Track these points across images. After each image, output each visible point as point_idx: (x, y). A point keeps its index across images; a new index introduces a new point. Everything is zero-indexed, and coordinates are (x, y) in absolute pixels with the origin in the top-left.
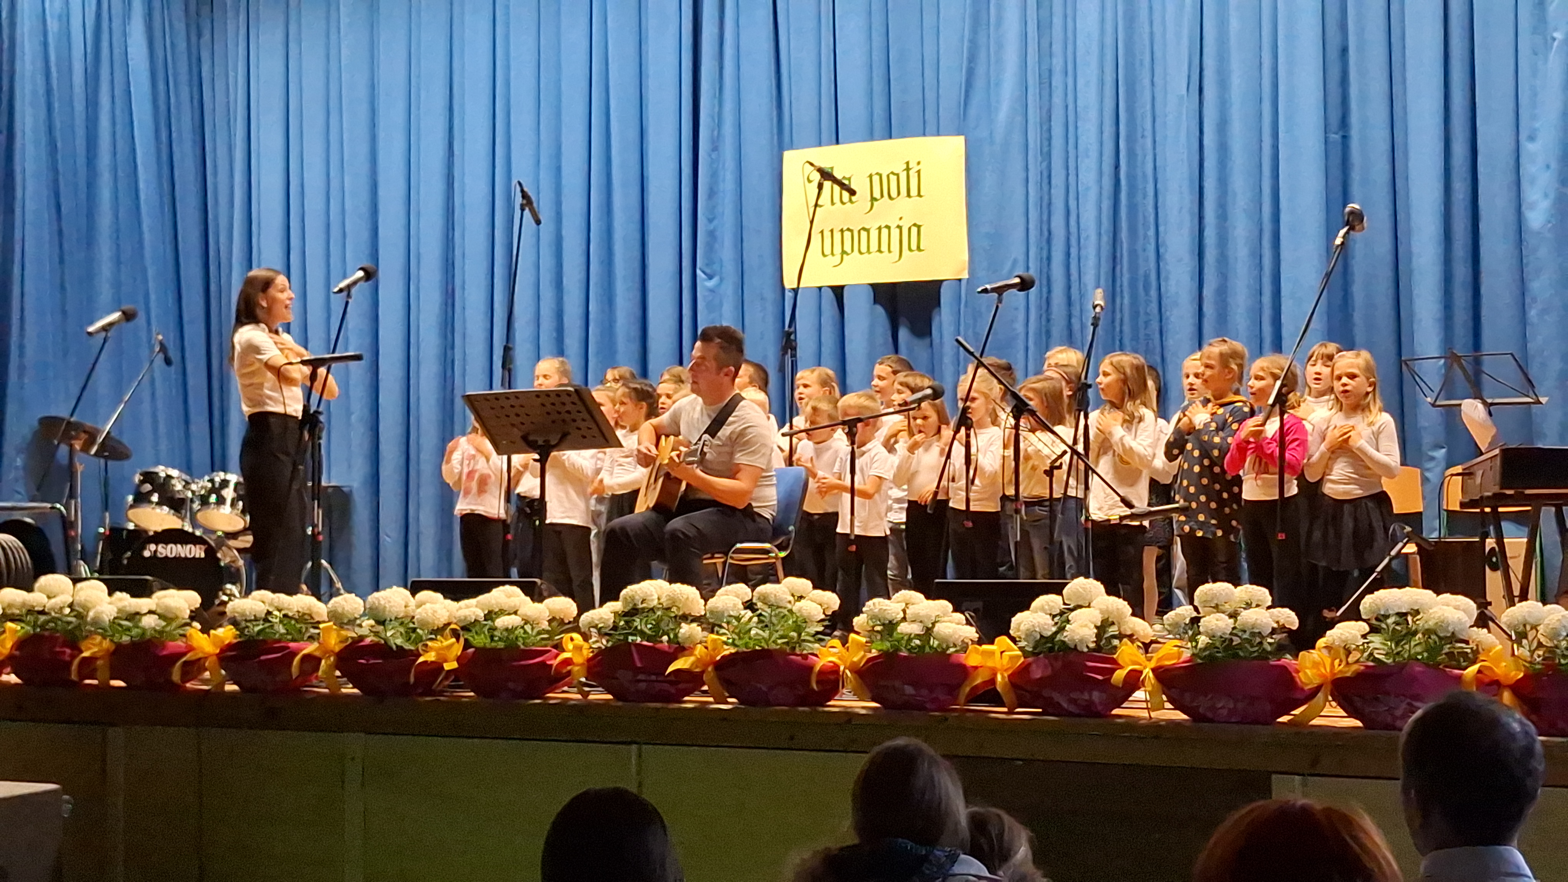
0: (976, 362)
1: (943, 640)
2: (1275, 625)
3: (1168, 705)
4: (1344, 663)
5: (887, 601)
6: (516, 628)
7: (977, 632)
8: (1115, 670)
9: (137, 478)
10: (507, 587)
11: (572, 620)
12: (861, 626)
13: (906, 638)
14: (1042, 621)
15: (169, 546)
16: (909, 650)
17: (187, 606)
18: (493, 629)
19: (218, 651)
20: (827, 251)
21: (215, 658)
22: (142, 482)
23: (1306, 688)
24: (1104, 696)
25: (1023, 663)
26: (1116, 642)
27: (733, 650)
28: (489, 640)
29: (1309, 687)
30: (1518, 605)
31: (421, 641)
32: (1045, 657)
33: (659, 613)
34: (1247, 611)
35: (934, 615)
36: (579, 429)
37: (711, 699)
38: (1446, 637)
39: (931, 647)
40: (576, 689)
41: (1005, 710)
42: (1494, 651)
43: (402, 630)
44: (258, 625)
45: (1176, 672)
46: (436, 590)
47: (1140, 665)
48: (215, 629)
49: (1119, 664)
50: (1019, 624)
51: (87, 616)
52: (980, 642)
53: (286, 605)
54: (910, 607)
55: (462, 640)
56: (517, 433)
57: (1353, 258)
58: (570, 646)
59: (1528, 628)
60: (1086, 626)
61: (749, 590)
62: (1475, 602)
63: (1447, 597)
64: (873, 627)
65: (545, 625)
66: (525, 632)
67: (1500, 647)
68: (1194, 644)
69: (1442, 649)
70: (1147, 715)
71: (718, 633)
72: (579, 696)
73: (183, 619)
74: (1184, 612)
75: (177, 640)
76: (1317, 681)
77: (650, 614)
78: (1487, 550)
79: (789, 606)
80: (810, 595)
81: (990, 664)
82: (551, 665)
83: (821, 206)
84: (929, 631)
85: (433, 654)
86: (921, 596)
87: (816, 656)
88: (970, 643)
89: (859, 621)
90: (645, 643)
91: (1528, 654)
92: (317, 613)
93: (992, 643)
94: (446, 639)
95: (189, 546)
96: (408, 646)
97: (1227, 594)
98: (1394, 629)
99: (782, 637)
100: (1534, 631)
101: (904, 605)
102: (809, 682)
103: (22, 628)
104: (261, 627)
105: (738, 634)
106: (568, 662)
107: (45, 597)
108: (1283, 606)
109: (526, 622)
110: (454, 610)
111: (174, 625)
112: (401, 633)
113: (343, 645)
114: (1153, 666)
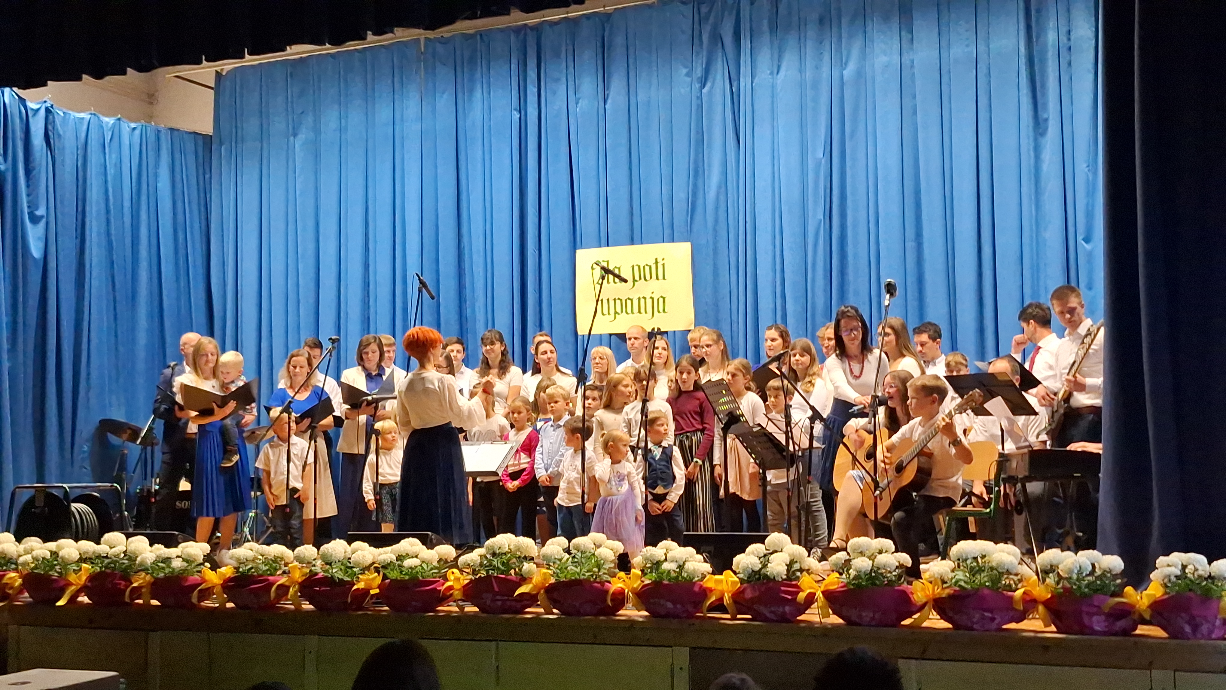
1: (690, 573)
2: (897, 564)
3: (832, 614)
4: (940, 588)
6: (417, 566)
7: (711, 567)
8: (798, 593)
11: (453, 560)
12: (638, 564)
13: (667, 572)
14: (753, 561)
16: (668, 580)
17: (201, 552)
18: (401, 567)
19: (222, 582)
21: (220, 586)
23: (917, 604)
24: (792, 608)
25: (741, 587)
26: (798, 574)
27: (556, 579)
28: (399, 574)
29: (920, 603)
31: (355, 575)
32: (755, 584)
33: (509, 555)
34: (880, 555)
35: (684, 557)
37: (542, 611)
38: (1004, 572)
39: (683, 578)
40: (456, 604)
42: (1032, 580)
43: (343, 567)
44: (248, 565)
45: (836, 595)
46: (364, 541)
47: (815, 589)
48: (220, 568)
49: (801, 589)
50: (738, 564)
51: (135, 560)
52: (713, 573)
53: (266, 552)
54: (670, 552)
55: (381, 574)
58: (452, 578)
59: (1053, 566)
60: (780, 564)
63: (1001, 545)
64: (645, 564)
65: (435, 564)
66: (423, 568)
68: (848, 576)
69: (1000, 579)
70: (819, 620)
72: (458, 609)
73: (199, 561)
75: (194, 575)
76: (924, 600)
77: (504, 556)
79: (592, 551)
81: (720, 588)
82: (440, 590)
84: (681, 567)
85: (363, 583)
86: (676, 544)
87: (609, 582)
88: (707, 574)
90: (500, 575)
91: (1054, 583)
92: (287, 557)
93: (721, 574)
94: (371, 574)
96: (346, 579)
97: (867, 544)
98: (971, 566)
99: (588, 571)
100: (1057, 568)
101: (665, 550)
102: (605, 599)
103: (92, 567)
104: (250, 566)
105: (560, 569)
106: (450, 588)
107: (108, 547)
108: (902, 552)
109: (423, 562)
110: (376, 554)
111: (193, 565)
112: (341, 569)
113: (304, 578)
114: (822, 589)
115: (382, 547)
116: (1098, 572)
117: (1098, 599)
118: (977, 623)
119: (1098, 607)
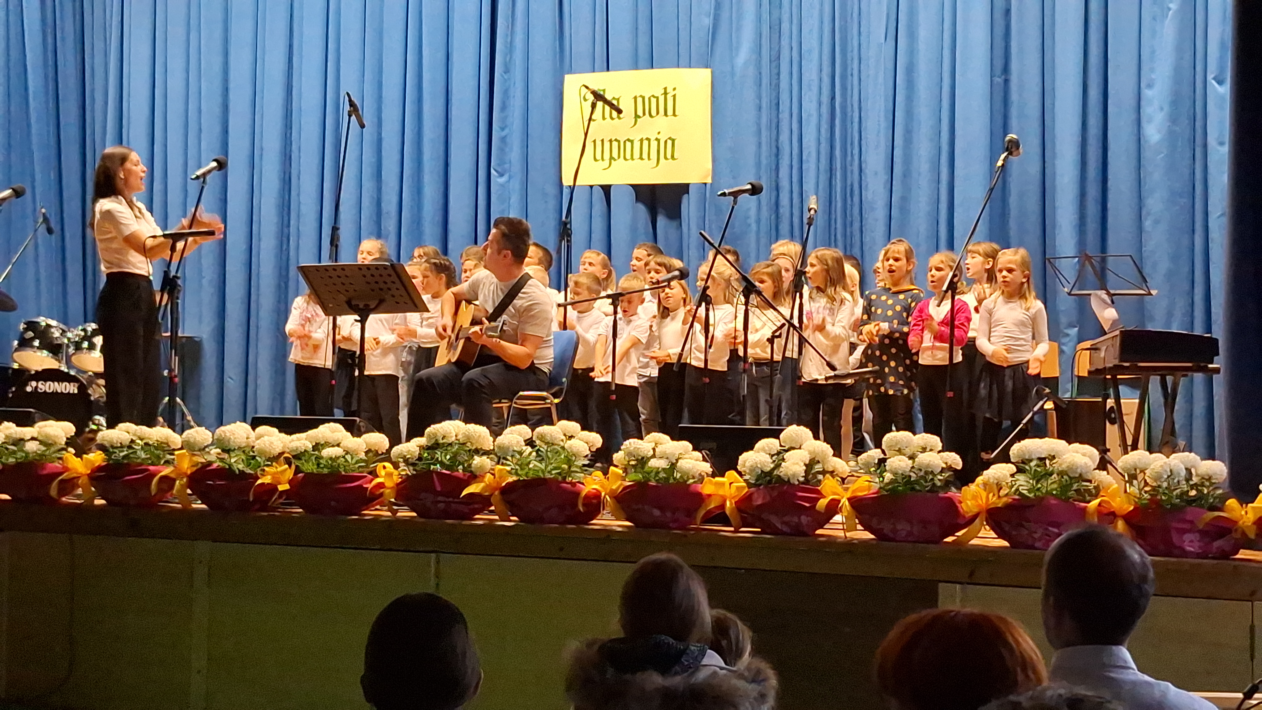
0: (714, 250)
1: (684, 473)
2: (944, 466)
3: (859, 527)
4: (996, 496)
5: (640, 441)
6: (338, 458)
7: (711, 467)
8: (819, 499)
9: (22, 326)
10: (332, 424)
11: (384, 451)
12: (619, 461)
13: (655, 470)
14: (763, 459)
15: (48, 383)
16: (656, 480)
17: (64, 435)
18: (318, 458)
19: (89, 472)
20: (598, 156)
21: (86, 477)
22: (26, 330)
23: (967, 516)
24: (809, 518)
25: (747, 492)
26: (820, 477)
27: (515, 478)
28: (316, 467)
29: (970, 514)
30: (1131, 453)
31: (259, 467)
32: (766, 487)
34: (923, 454)
35: (677, 453)
36: (393, 296)
37: (497, 517)
38: (1076, 477)
39: (675, 479)
40: (387, 508)
41: (732, 529)
42: (1111, 489)
43: (243, 457)
44: (123, 451)
45: (865, 502)
46: (272, 425)
47: (839, 495)
48: (86, 454)
49: (822, 494)
50: (745, 462)
52: (713, 475)
53: (147, 436)
54: (659, 446)
55: (293, 467)
56: (343, 298)
57: (1010, 176)
58: (383, 473)
59: (1138, 471)
60: (797, 464)
61: (530, 430)
62: (1098, 450)
63: (1077, 445)
64: (629, 462)
65: (363, 456)
66: (346, 461)
67: (1116, 485)
68: (881, 479)
69: (1072, 487)
70: (843, 535)
71: (503, 464)
72: (389, 514)
73: (60, 444)
74: (874, 454)
75: (53, 462)
76: (976, 510)
77: (449, 448)
78: (1108, 408)
79: (562, 444)
80: (579, 435)
81: (721, 492)
82: (367, 488)
83: (594, 120)
84: (673, 466)
85: (269, 477)
86: (667, 438)
87: (583, 484)
88: (705, 476)
89: (618, 457)
90: (444, 471)
91: (1138, 491)
92: (173, 442)
93: (723, 476)
94: (280, 466)
95: (64, 384)
96: (249, 471)
97: (907, 441)
98: (1035, 470)
99: (555, 469)
100: (1142, 474)
101: (653, 445)
102: (577, 505)
104: (125, 453)
105: (520, 466)
106: (381, 485)
108: (950, 451)
109: (347, 453)
110: (288, 442)
111: (53, 449)
112: (243, 460)
113: (195, 469)
114: (848, 496)
115: (295, 433)
116: (1195, 480)
117: (1191, 512)
118: (1040, 539)
119: (1192, 522)
